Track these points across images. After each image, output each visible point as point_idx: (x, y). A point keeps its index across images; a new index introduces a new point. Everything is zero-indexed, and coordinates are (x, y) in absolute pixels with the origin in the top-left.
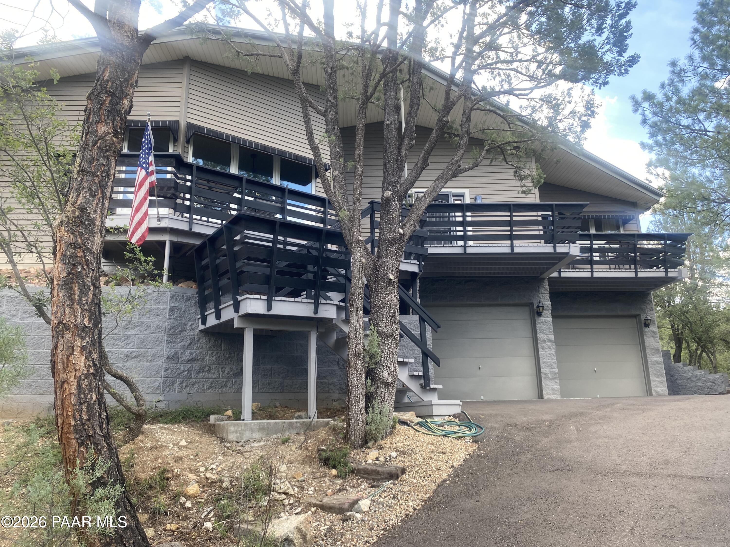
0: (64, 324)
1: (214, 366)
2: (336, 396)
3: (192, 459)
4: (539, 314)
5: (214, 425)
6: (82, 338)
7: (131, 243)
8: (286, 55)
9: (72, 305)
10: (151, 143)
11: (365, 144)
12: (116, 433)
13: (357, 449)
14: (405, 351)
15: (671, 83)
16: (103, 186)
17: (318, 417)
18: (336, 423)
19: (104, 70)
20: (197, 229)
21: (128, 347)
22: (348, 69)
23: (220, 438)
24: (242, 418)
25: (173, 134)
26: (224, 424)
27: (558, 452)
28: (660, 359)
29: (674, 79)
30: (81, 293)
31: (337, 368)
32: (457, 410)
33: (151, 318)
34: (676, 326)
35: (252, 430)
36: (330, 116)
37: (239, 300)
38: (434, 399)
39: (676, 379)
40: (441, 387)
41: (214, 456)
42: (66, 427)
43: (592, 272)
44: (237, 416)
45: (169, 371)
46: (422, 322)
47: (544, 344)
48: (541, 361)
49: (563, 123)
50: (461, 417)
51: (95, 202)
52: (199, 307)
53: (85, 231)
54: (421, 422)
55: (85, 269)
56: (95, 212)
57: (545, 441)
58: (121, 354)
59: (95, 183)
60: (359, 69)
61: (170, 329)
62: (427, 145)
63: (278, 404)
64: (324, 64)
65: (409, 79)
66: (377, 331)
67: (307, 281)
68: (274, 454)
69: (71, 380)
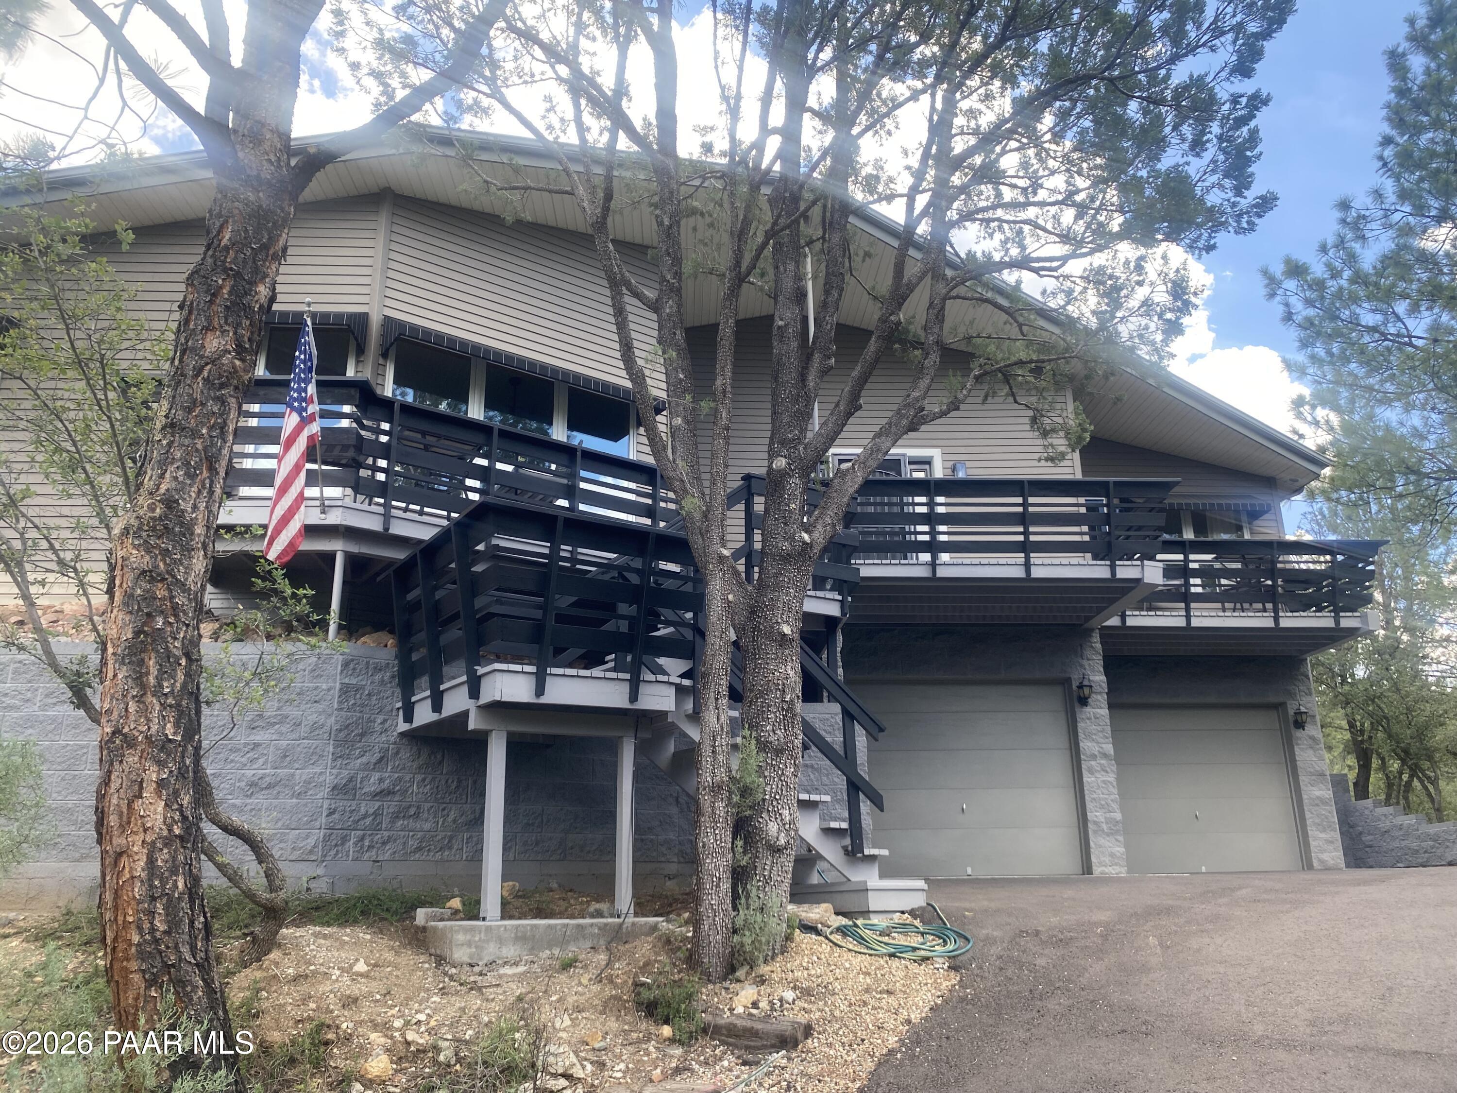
0: (125, 735)
1: (427, 806)
2: (673, 868)
3: (378, 1001)
4: (1084, 701)
5: (424, 929)
6: (161, 764)
7: (267, 560)
8: (581, 190)
9: (142, 696)
10: (311, 359)
11: (735, 366)
12: (225, 945)
13: (714, 983)
14: (812, 776)
15: (1341, 243)
16: (212, 456)
17: (636, 914)
18: (671, 927)
19: (222, 227)
20: (398, 529)
21: (255, 766)
22: (702, 214)
23: (436, 956)
24: (481, 915)
25: (356, 339)
26: (445, 926)
27: (1122, 992)
28: (1326, 792)
29: (1345, 235)
30: (161, 672)
31: (674, 810)
32: (919, 901)
33: (303, 707)
34: (1358, 724)
35: (501, 941)
36: (668, 311)
37: (479, 673)
38: (870, 877)
39: (1361, 833)
40: (885, 852)
41: (422, 994)
42: (121, 946)
43: (1188, 617)
44: (472, 911)
45: (336, 816)
46: (847, 719)
47: (1093, 763)
48: (1087, 797)
49: (1129, 324)
50: (927, 915)
51: (195, 489)
52: (399, 685)
53: (174, 547)
54: (845, 927)
55: (170, 623)
56: (195, 507)
57: (1096, 969)
58: (239, 781)
59: (197, 450)
60: (724, 216)
61: (341, 730)
62: (858, 368)
63: (555, 885)
64: (656, 207)
65: (823, 238)
66: (757, 740)
67: (617, 635)
68: (545, 992)
69: (135, 849)
